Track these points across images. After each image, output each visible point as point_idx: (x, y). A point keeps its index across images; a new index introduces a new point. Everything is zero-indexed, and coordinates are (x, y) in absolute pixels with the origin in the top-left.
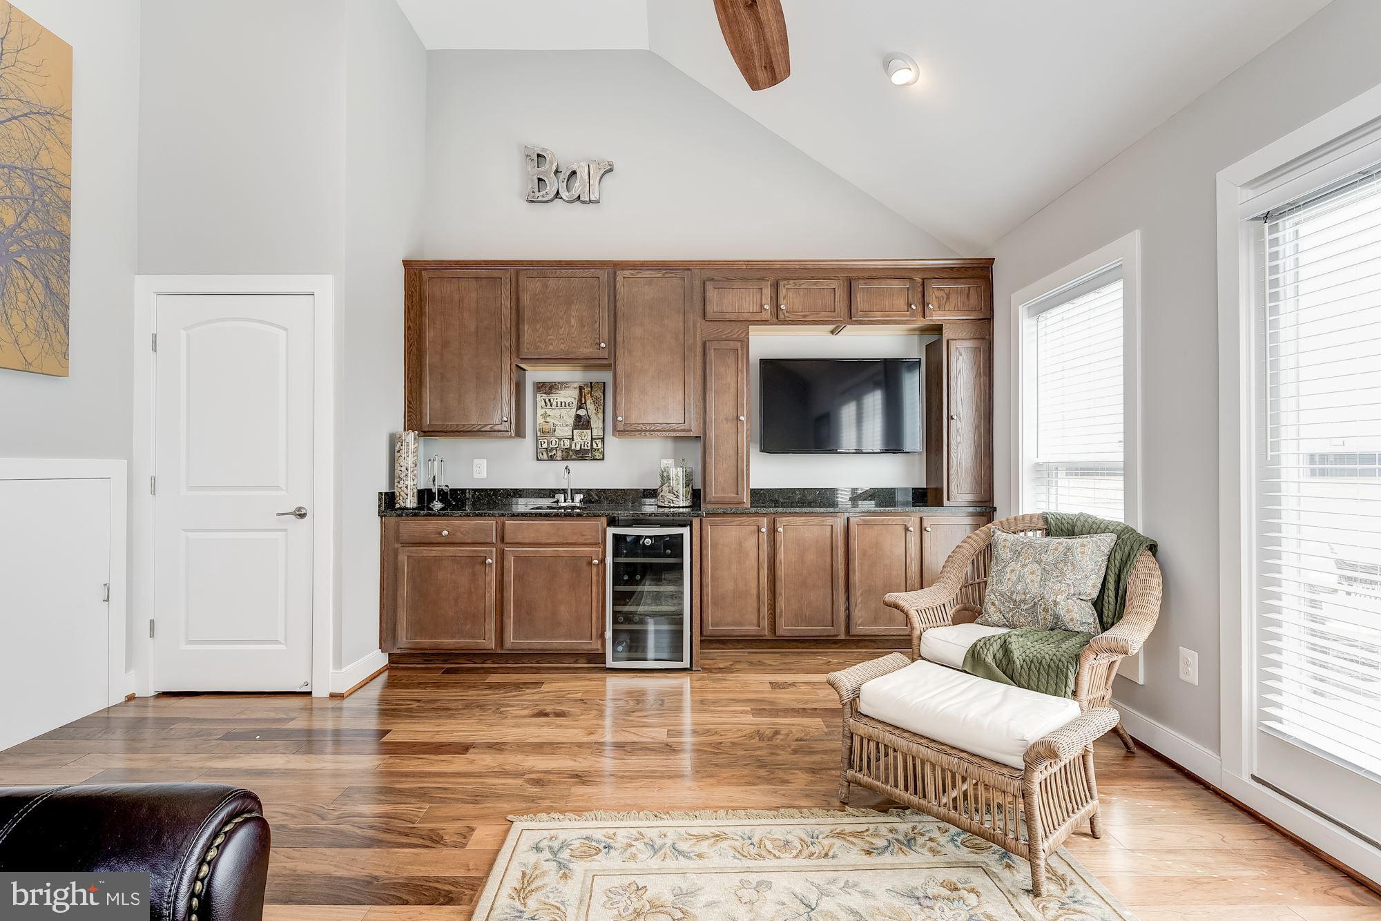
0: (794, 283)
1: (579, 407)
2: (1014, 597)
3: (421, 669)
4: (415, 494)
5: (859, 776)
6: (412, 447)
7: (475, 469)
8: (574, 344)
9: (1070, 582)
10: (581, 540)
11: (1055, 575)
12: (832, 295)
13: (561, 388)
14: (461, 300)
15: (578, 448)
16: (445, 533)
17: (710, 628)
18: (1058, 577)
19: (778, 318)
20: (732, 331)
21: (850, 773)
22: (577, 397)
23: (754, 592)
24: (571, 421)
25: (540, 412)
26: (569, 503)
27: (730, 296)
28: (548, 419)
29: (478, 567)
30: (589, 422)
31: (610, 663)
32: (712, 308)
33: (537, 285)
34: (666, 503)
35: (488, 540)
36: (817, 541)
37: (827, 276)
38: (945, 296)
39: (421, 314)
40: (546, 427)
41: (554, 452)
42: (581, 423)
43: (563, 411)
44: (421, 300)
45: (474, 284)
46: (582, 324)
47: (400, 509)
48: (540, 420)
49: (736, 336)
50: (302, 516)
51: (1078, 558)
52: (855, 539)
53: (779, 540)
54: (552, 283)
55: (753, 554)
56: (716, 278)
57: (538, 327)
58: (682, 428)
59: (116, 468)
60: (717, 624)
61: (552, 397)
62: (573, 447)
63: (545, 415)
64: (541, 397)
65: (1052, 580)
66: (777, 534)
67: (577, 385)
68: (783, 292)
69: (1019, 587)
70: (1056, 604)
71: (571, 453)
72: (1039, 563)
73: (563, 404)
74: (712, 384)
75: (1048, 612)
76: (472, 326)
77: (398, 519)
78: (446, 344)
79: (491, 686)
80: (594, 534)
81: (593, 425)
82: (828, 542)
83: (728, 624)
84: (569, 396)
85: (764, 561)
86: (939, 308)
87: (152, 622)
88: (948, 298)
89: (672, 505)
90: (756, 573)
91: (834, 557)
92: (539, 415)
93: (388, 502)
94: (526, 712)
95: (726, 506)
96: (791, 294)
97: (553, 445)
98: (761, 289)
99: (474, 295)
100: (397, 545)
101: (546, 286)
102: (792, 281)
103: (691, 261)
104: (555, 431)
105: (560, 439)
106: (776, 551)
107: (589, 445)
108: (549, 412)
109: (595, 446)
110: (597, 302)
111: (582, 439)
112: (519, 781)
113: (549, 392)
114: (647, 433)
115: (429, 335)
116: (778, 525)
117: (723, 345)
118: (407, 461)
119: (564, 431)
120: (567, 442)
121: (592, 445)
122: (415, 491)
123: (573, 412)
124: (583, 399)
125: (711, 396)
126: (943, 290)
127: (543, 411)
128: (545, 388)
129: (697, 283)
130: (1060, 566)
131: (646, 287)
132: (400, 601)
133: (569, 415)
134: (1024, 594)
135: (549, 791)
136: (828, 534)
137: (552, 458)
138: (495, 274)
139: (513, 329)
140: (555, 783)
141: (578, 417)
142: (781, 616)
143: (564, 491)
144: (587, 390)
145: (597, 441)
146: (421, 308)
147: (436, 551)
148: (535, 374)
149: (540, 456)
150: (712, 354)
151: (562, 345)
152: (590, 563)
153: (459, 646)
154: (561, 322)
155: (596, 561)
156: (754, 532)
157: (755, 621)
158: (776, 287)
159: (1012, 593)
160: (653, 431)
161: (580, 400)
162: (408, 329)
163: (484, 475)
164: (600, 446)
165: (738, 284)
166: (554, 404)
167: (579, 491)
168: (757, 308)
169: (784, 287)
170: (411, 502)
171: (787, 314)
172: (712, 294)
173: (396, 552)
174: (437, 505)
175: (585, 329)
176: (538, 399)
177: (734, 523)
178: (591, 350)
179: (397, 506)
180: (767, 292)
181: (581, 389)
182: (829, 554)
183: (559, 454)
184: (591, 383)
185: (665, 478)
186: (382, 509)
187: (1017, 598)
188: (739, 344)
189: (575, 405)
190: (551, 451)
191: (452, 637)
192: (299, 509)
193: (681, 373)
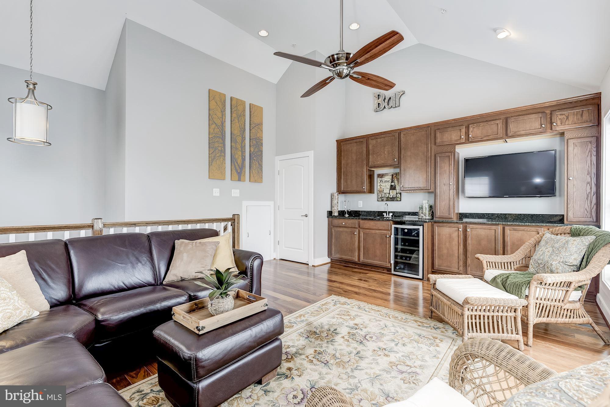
0: (477, 125)
1: (392, 182)
2: (538, 261)
3: (339, 265)
4: (338, 212)
5: (433, 308)
6: (336, 197)
7: (359, 204)
8: (386, 161)
9: (562, 256)
10: (383, 228)
11: (556, 253)
12: (497, 127)
13: (386, 176)
14: (352, 150)
15: (391, 197)
16: (344, 224)
17: (437, 267)
18: (557, 254)
19: (468, 140)
20: (447, 149)
21: (431, 307)
22: (391, 178)
23: (457, 255)
24: (389, 187)
25: (379, 184)
26: (388, 216)
27: (446, 135)
28: (381, 187)
29: (353, 235)
30: (395, 187)
31: (393, 272)
32: (438, 140)
33: (374, 142)
34: (421, 217)
35: (355, 227)
36: (488, 236)
37: (495, 118)
38: (565, 117)
39: (341, 156)
40: (381, 189)
41: (383, 198)
42: (393, 188)
43: (386, 184)
44: (341, 152)
45: (355, 144)
46: (389, 153)
47: (333, 216)
48: (379, 187)
49: (449, 150)
50: (307, 216)
51: (569, 246)
52: (508, 237)
53: (468, 234)
54: (379, 140)
55: (456, 239)
56: (440, 128)
57: (375, 156)
58: (426, 189)
59: (271, 203)
60: (440, 266)
61: (383, 179)
62: (390, 197)
63: (380, 185)
64: (379, 179)
65: (554, 255)
66: (467, 232)
67: (391, 174)
68: (471, 129)
69: (541, 258)
70: (551, 265)
71: (389, 198)
72: (552, 247)
73: (386, 181)
74: (438, 171)
75: (548, 268)
76: (354, 158)
77: (332, 219)
78: (347, 164)
79: (353, 272)
80: (387, 226)
81: (397, 188)
82: (494, 237)
83: (445, 267)
84: (388, 178)
85: (461, 243)
86: (561, 124)
87: (279, 241)
88: (567, 118)
89: (423, 218)
90: (457, 247)
91: (496, 244)
92: (378, 185)
93: (330, 213)
94: (357, 278)
95: (443, 219)
96: (475, 129)
97: (383, 196)
98: (461, 129)
99: (355, 148)
100: (332, 227)
101: (377, 141)
102: (475, 124)
103: (430, 124)
104: (383, 191)
105: (385, 194)
106: (467, 239)
107: (395, 196)
108: (381, 184)
109: (397, 196)
110: (394, 145)
111: (393, 193)
112: (341, 290)
113: (382, 177)
114: (412, 191)
115: (343, 162)
116: (468, 228)
117: (443, 154)
118: (335, 202)
119: (387, 191)
120: (388, 195)
121: (396, 196)
122: (338, 211)
123: (390, 184)
124: (393, 179)
125: (438, 175)
126: (565, 114)
127: (380, 184)
128: (381, 176)
129: (432, 132)
130: (560, 249)
131: (412, 136)
132: (332, 243)
133: (388, 185)
134: (542, 260)
135: (346, 293)
136: (494, 234)
137: (382, 200)
138: (361, 140)
139: (367, 158)
140: (349, 292)
141: (392, 186)
142: (469, 266)
143: (386, 212)
144: (395, 176)
145: (398, 194)
146: (341, 154)
147: (341, 229)
148: (377, 171)
149: (379, 200)
150: (438, 159)
151: (382, 161)
152: (386, 237)
153: (348, 259)
154: (382, 153)
155: (388, 236)
156: (456, 230)
157: (457, 267)
158: (468, 128)
159: (538, 260)
160: (414, 190)
161: (392, 179)
162: (338, 161)
163: (362, 206)
164: (399, 196)
165: (450, 129)
166: (383, 181)
167: (391, 212)
168: (459, 138)
169: (471, 127)
170: (336, 214)
171: (472, 139)
172: (438, 135)
173: (331, 228)
174: (347, 215)
175: (390, 155)
176: (378, 180)
177: (447, 226)
178: (392, 162)
179: (332, 215)
180: (463, 130)
181: (392, 175)
182: (494, 242)
183: (385, 199)
184: (396, 173)
185: (421, 208)
186: (328, 215)
187: (539, 262)
188: (450, 154)
189: (390, 181)
190: (382, 198)
191: (346, 256)
192: (306, 214)
193: (426, 168)
